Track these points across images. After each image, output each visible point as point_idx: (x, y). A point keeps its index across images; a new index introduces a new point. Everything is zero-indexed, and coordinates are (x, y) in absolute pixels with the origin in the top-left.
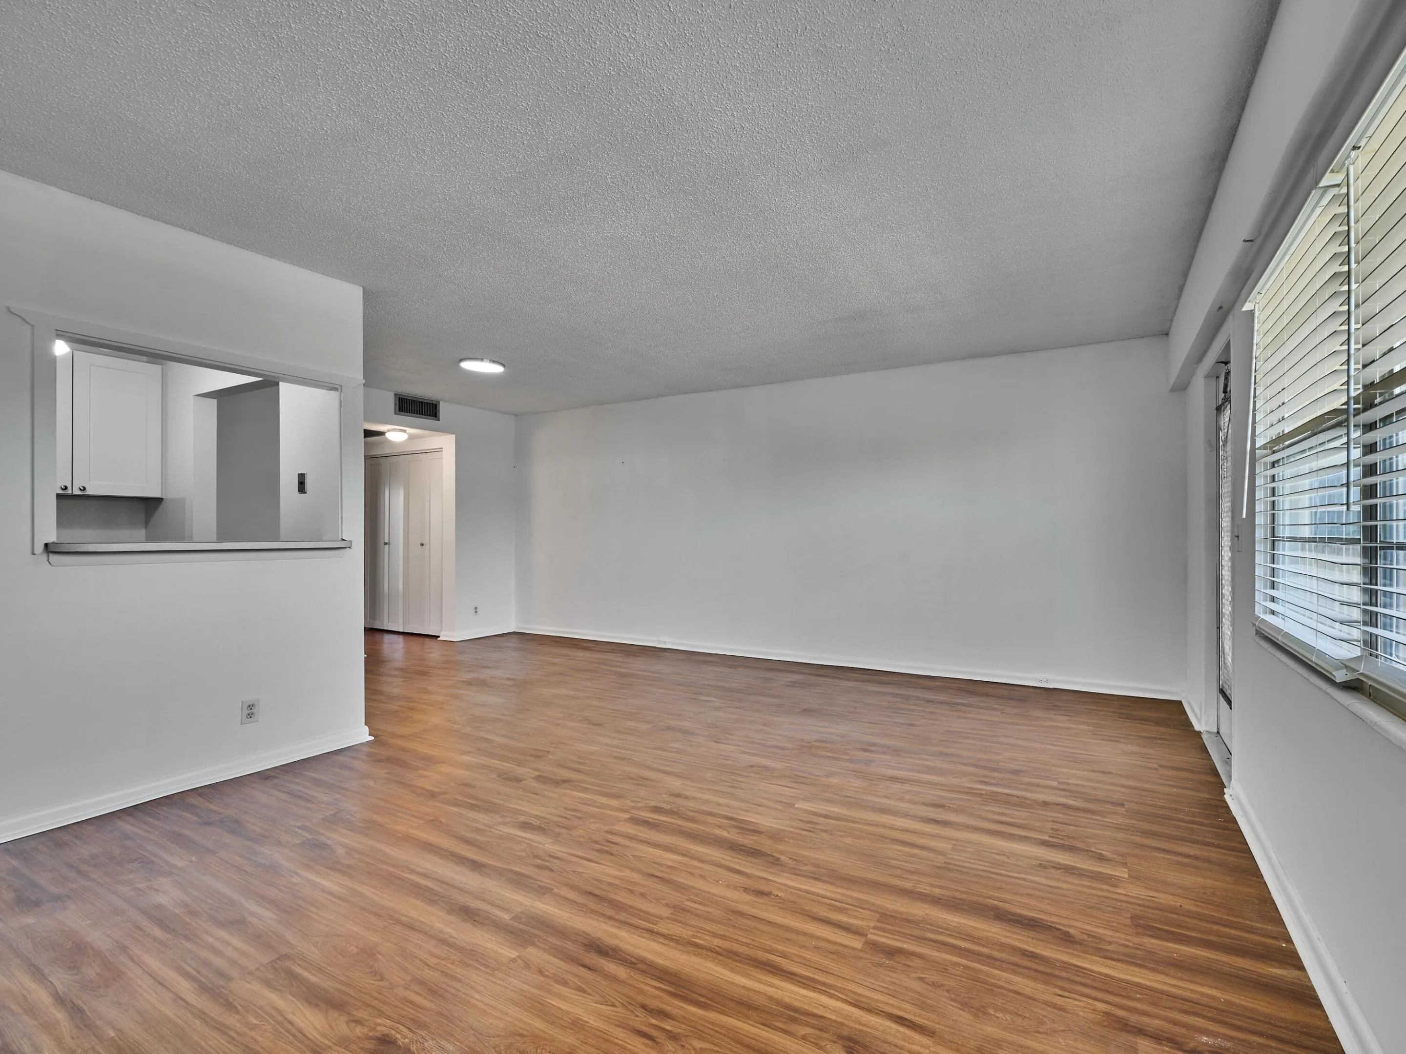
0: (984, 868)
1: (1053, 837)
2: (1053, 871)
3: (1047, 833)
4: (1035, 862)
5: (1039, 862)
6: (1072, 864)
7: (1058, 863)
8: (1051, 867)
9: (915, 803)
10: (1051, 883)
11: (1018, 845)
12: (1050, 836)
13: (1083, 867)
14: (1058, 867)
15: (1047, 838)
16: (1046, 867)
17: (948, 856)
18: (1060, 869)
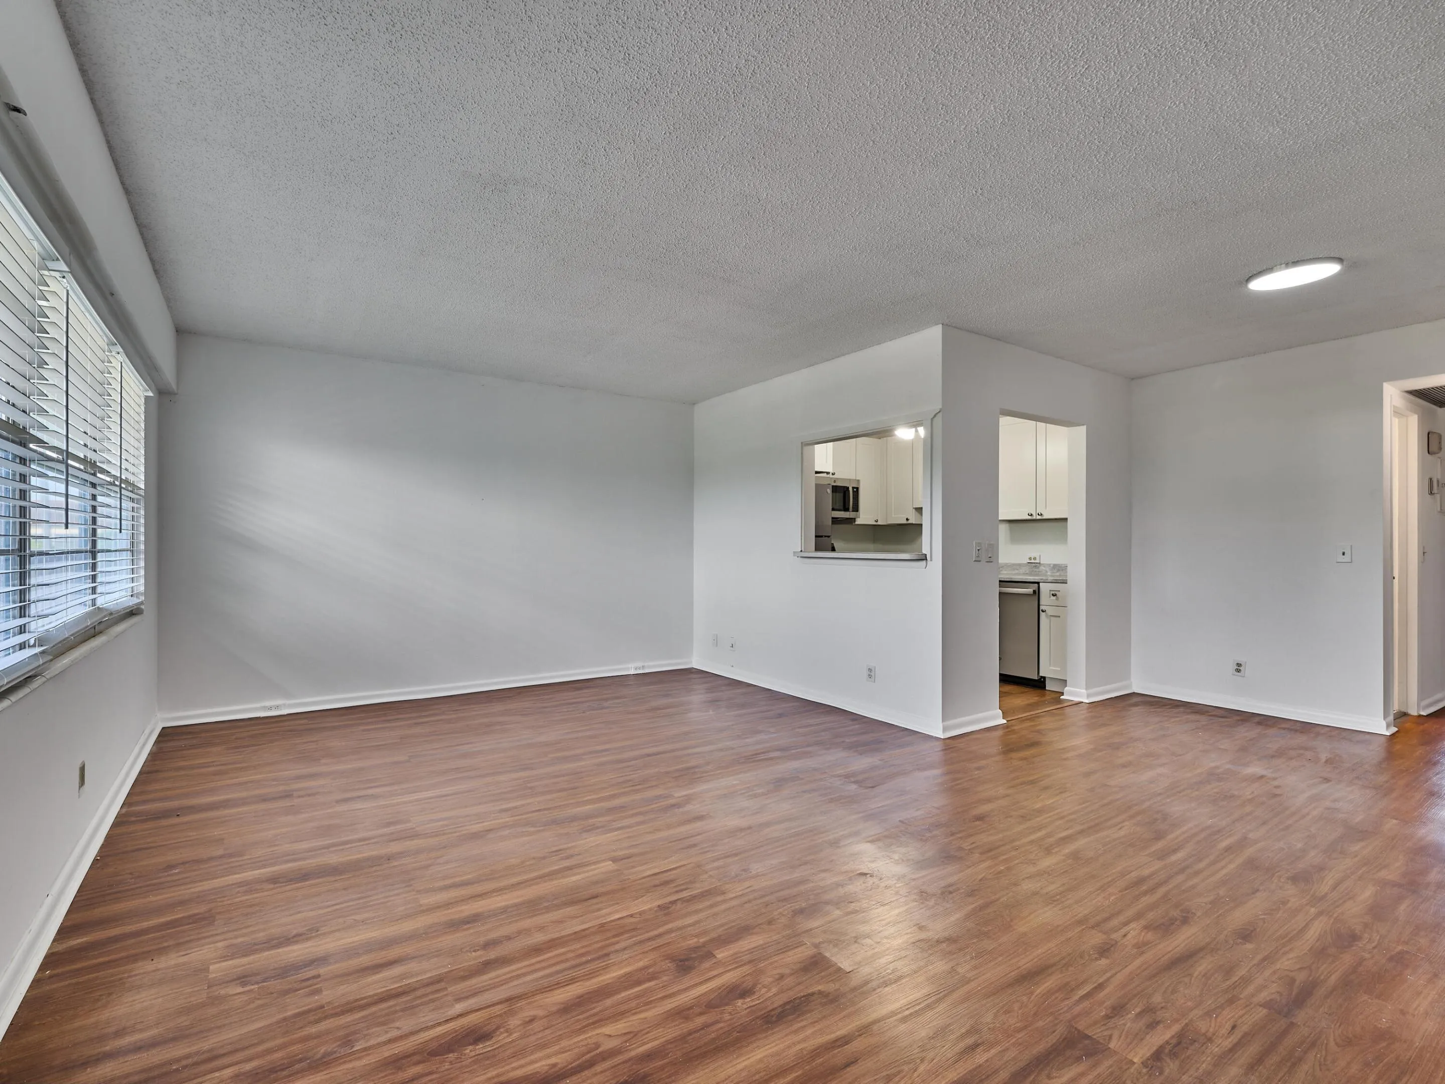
0: (372, 898)
1: (314, 977)
2: (301, 930)
3: (326, 980)
4: (324, 930)
5: (319, 933)
6: (280, 950)
7: (297, 942)
8: (305, 934)
9: (519, 933)
10: (299, 916)
11: (353, 942)
12: (319, 976)
13: (267, 953)
14: (296, 938)
15: (322, 971)
16: (311, 930)
17: (414, 893)
18: (294, 936)
